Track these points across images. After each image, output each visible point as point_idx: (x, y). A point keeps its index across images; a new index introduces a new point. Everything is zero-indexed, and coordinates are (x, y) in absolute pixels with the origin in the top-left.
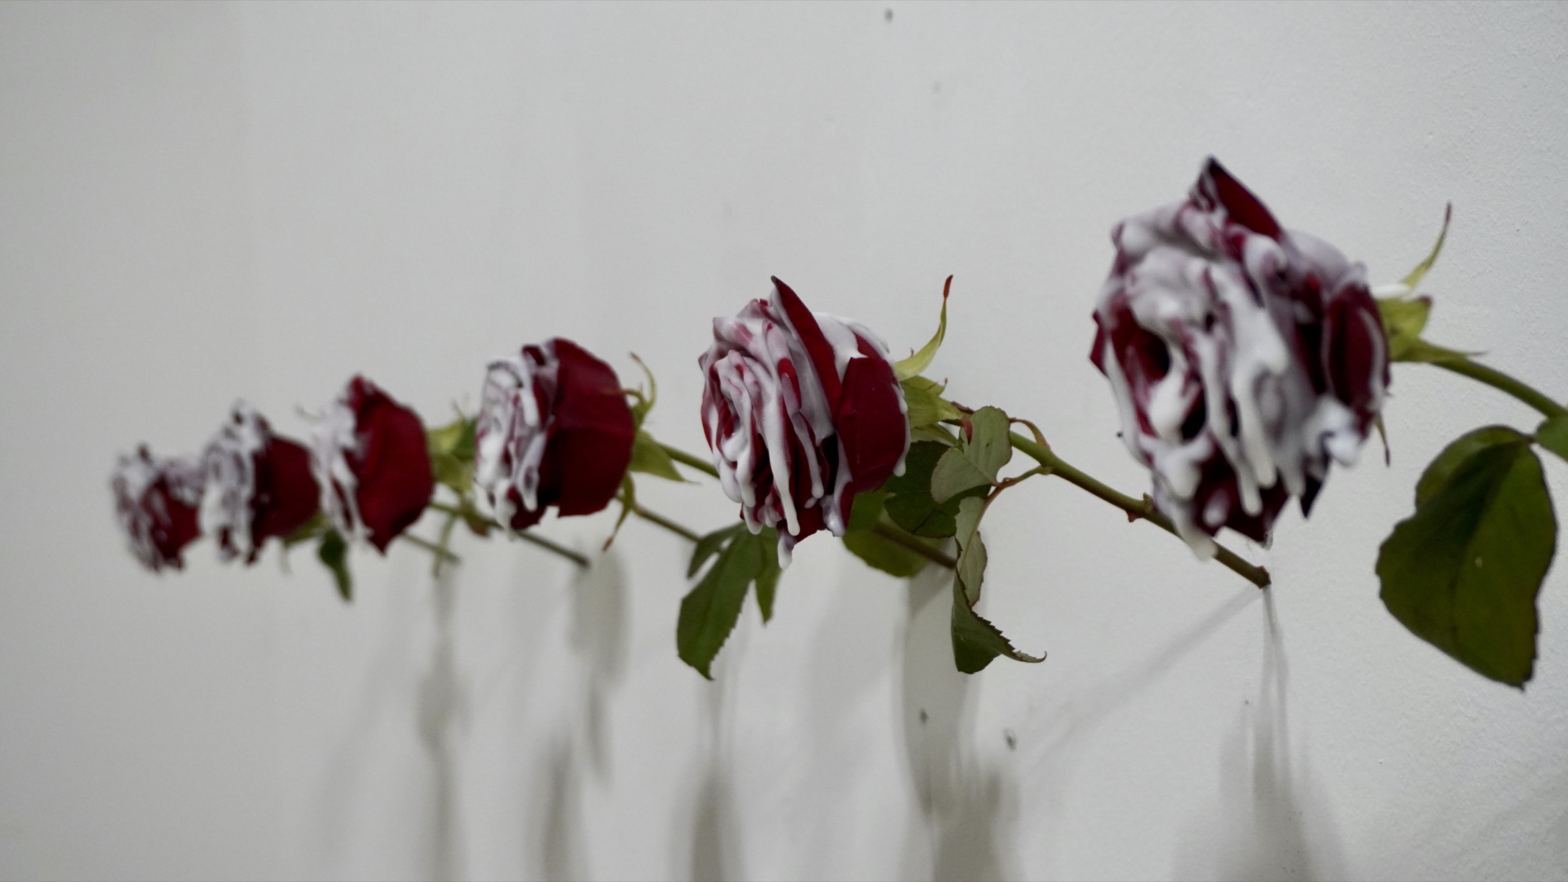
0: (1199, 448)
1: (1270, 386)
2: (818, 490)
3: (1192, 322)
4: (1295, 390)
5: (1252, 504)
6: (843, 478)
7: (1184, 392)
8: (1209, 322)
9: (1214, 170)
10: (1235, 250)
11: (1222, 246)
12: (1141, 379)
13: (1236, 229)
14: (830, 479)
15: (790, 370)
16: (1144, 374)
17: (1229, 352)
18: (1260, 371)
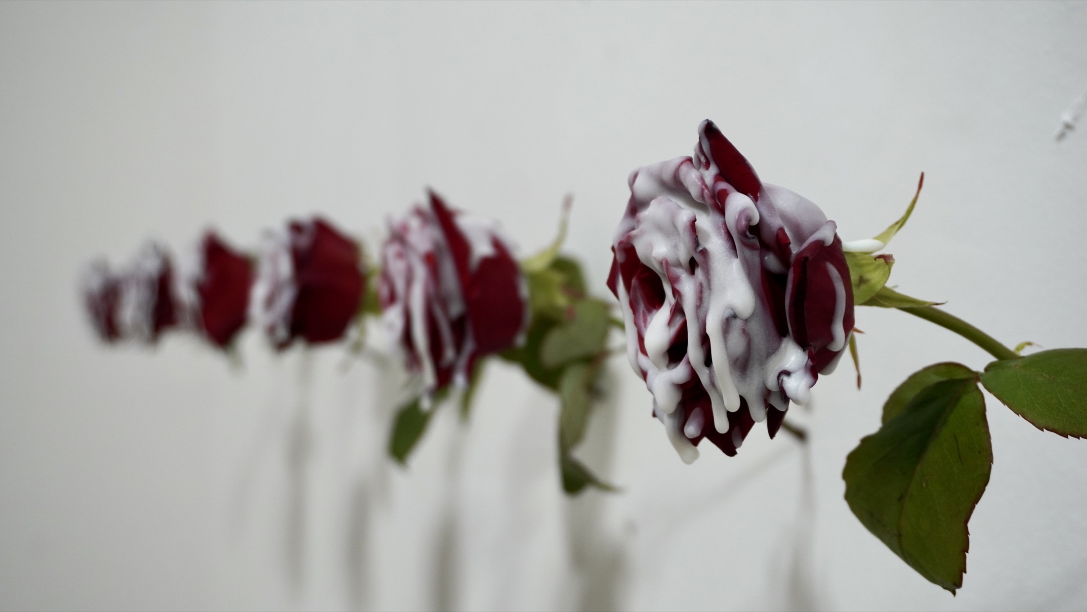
0: (679, 373)
1: (737, 324)
2: (449, 353)
3: (679, 265)
4: (758, 330)
5: (721, 425)
6: (469, 346)
7: (670, 323)
8: (692, 267)
9: (710, 131)
10: (718, 203)
11: (709, 201)
12: (642, 307)
13: (723, 185)
14: (459, 346)
15: (431, 261)
16: (644, 302)
17: (706, 294)
18: (728, 313)
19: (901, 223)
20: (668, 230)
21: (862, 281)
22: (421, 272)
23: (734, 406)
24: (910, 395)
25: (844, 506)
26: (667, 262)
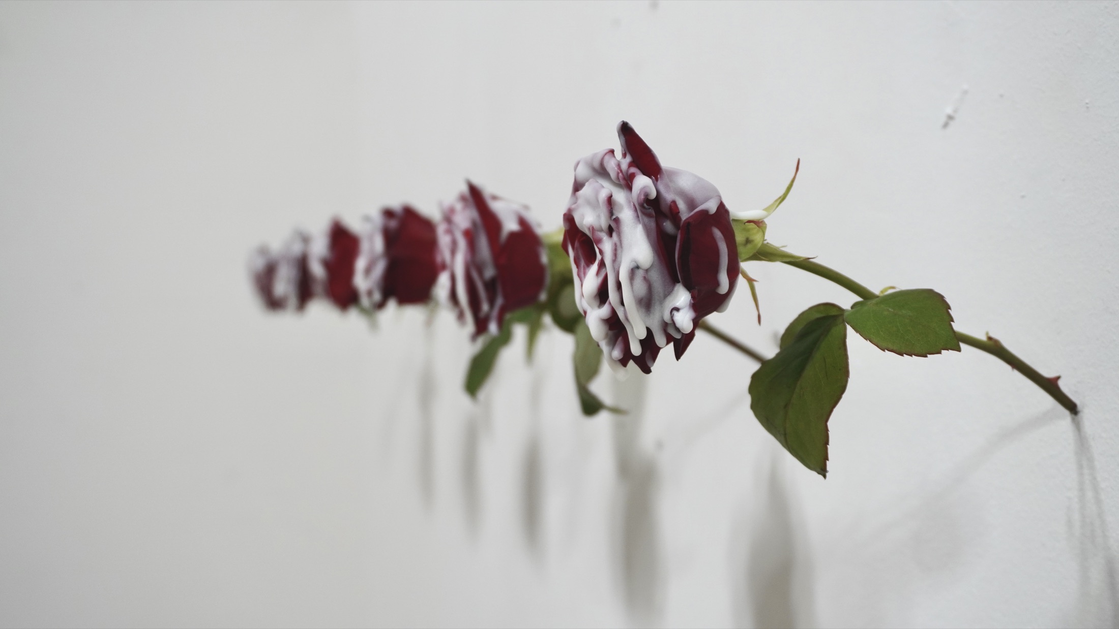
0: (604, 311)
1: (640, 274)
2: (485, 307)
3: (601, 230)
4: (656, 277)
5: (636, 349)
6: (499, 301)
7: (598, 273)
8: (610, 231)
9: (626, 130)
10: (627, 182)
11: (622, 182)
12: (583, 263)
13: (633, 170)
14: (492, 302)
15: (470, 236)
16: (584, 259)
17: (619, 252)
18: (633, 265)
19: (783, 198)
20: (593, 204)
21: (748, 241)
22: (462, 243)
23: (643, 335)
24: (799, 328)
25: (751, 414)
26: (593, 228)
